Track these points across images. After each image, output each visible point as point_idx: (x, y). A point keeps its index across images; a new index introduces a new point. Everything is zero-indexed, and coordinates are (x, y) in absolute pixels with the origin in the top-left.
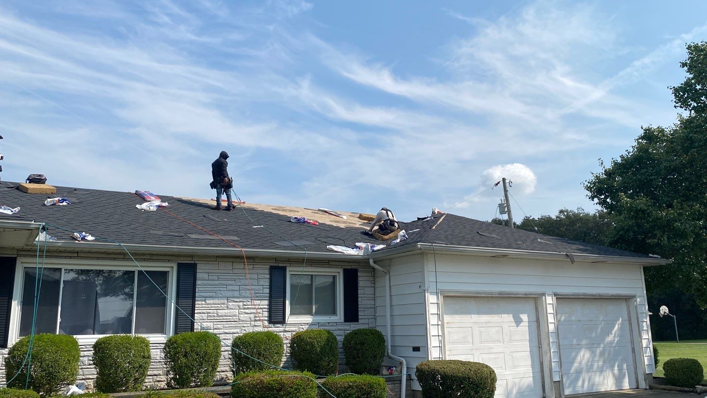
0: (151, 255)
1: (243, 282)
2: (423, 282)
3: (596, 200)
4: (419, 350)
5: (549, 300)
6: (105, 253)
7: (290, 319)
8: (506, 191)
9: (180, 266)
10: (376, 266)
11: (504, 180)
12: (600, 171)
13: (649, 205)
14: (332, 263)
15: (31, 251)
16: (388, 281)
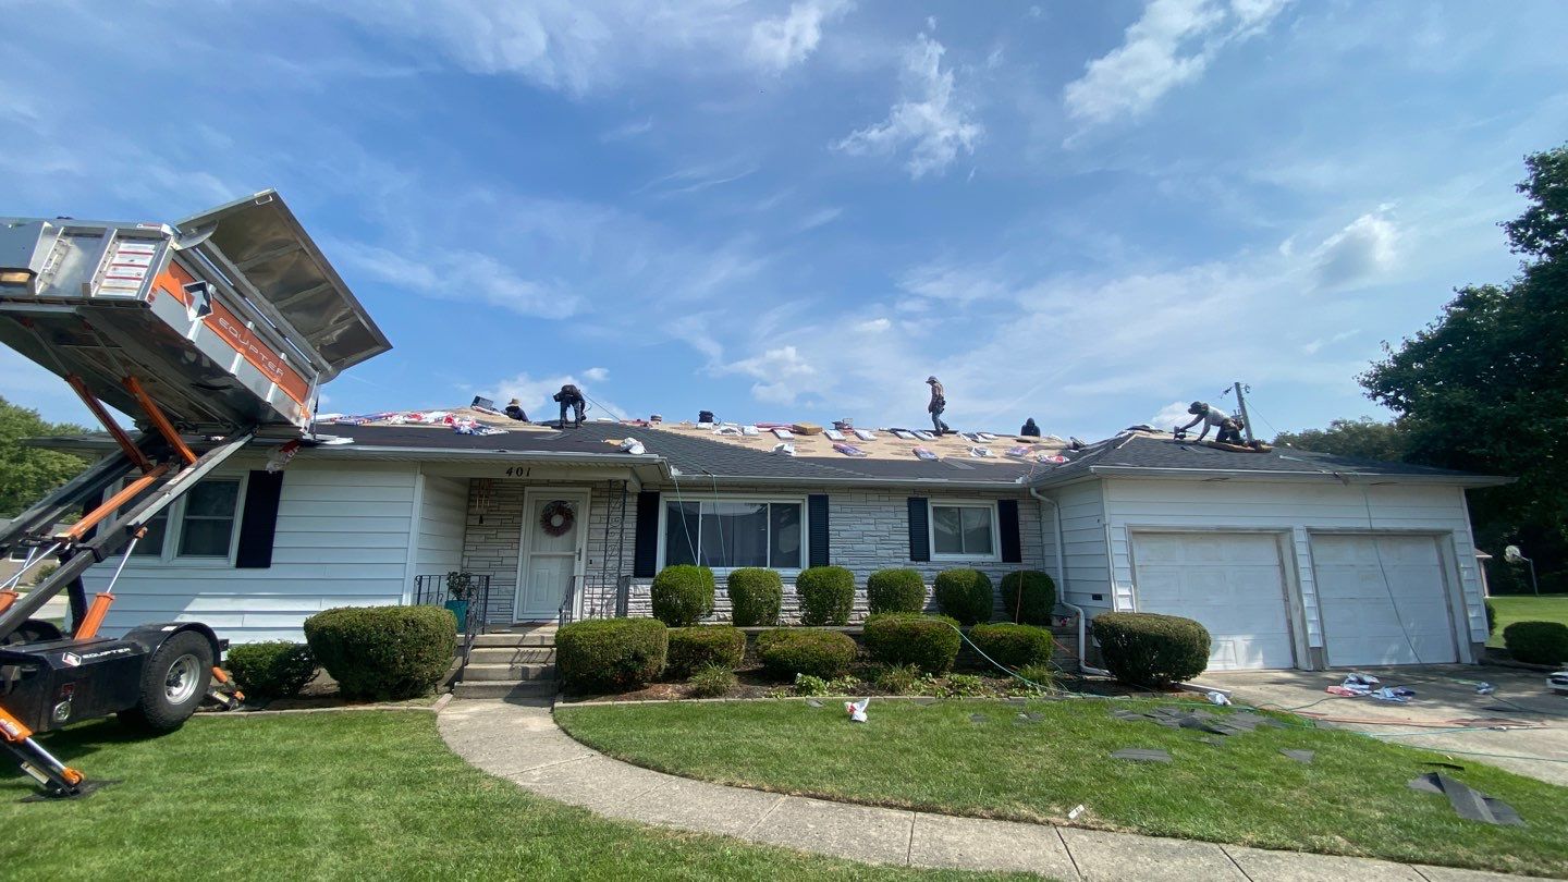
0: (782, 487)
1: (879, 515)
2: (1103, 515)
3: (1380, 399)
4: (1100, 599)
5: (1300, 536)
6: (737, 486)
7: (934, 556)
8: (1241, 399)
9: (812, 499)
10: (1040, 497)
11: (1237, 385)
12: (1385, 359)
13: (1471, 400)
14: (985, 495)
15: (670, 486)
16: (1056, 514)
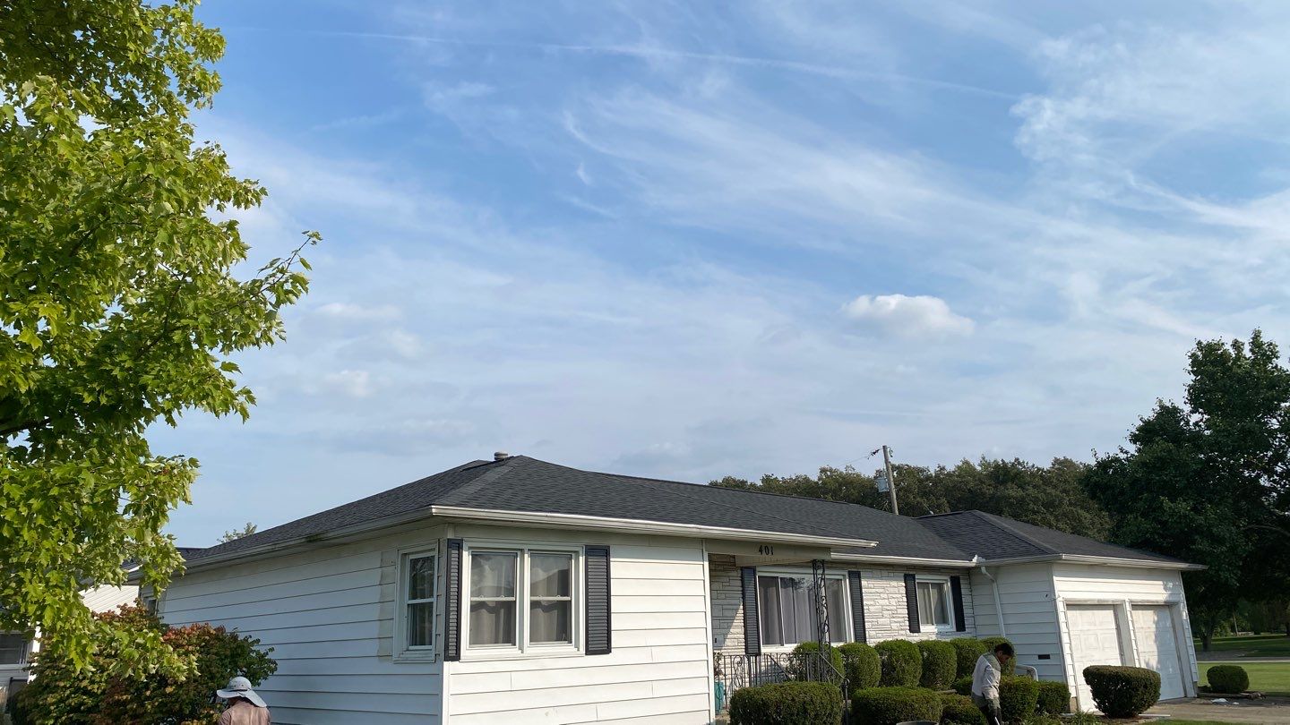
1: (889, 590)
2: (1052, 590)
4: (1049, 658)
5: (1128, 607)
7: (923, 628)
9: (850, 573)
10: (987, 574)
14: (942, 570)
16: (995, 589)
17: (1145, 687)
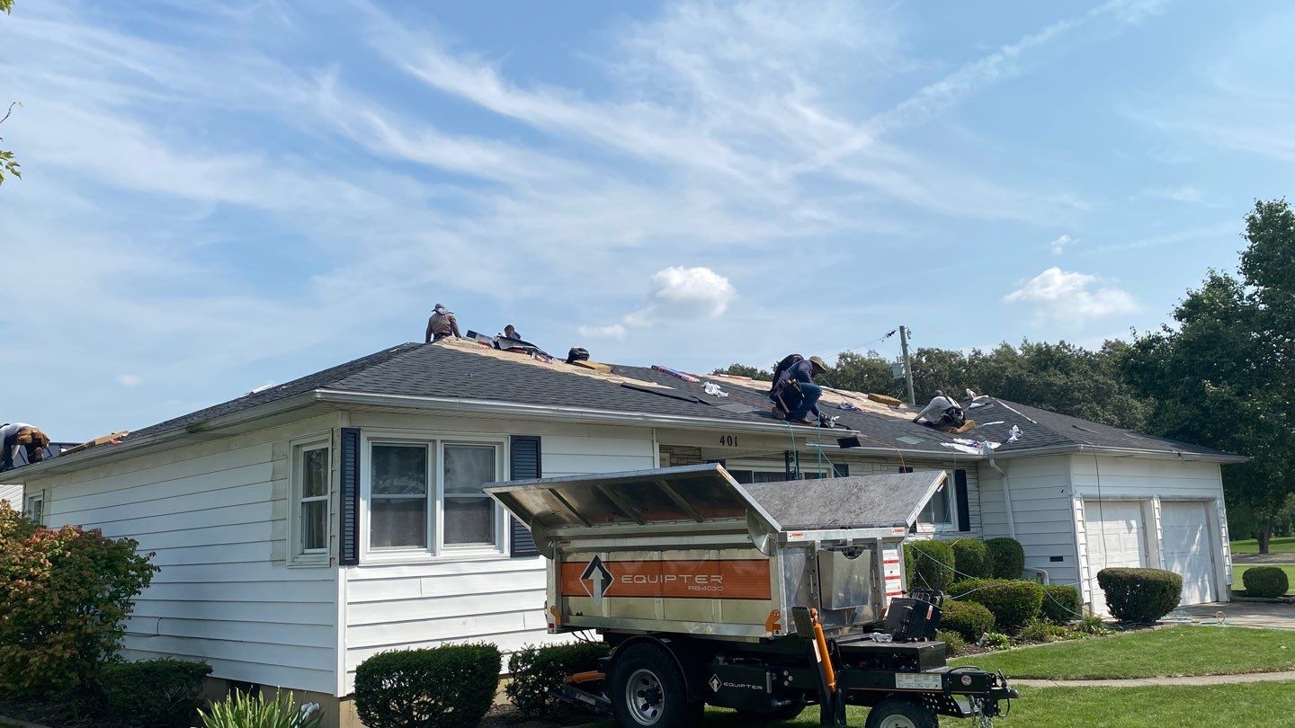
2: (1069, 485)
4: (1062, 560)
5: (1156, 504)
9: (836, 467)
10: (996, 467)
11: (902, 329)
14: (944, 464)
16: (1005, 484)
17: (1164, 591)
